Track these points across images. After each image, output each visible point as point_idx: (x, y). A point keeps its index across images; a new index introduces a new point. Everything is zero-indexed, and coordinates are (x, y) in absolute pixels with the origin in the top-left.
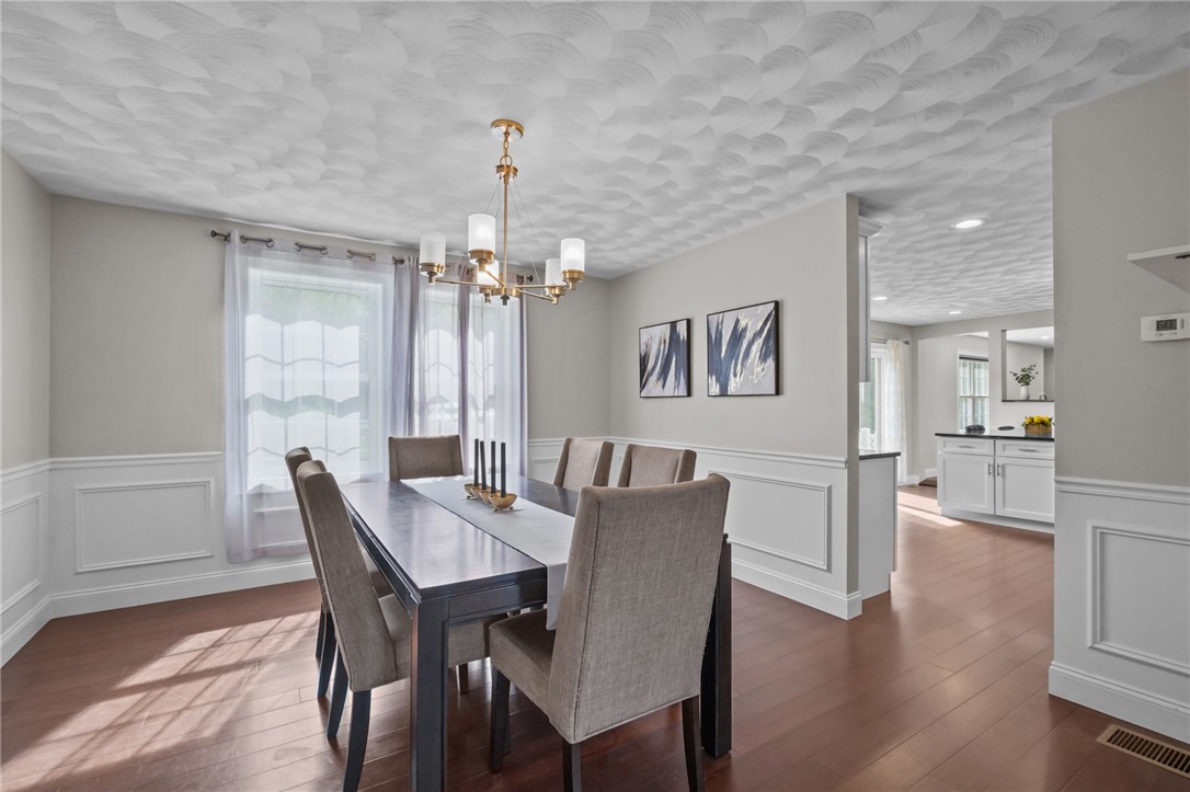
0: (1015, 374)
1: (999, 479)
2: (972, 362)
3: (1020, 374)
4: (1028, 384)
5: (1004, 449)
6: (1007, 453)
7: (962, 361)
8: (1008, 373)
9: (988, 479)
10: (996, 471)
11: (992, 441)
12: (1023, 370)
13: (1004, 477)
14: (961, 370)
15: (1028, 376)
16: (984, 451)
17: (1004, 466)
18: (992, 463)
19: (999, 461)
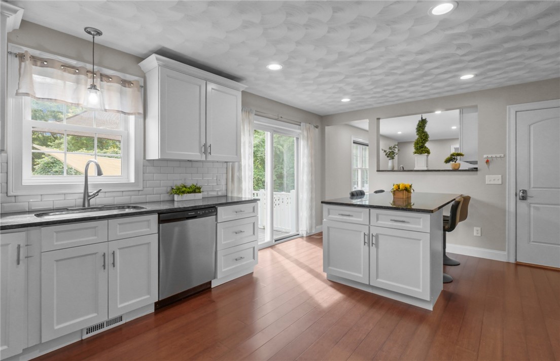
0: (385, 151)
1: (373, 249)
2: (361, 146)
3: (388, 151)
4: (393, 158)
5: (377, 219)
6: (380, 222)
7: (355, 145)
8: (381, 150)
9: (364, 249)
10: (371, 240)
11: (367, 210)
12: (390, 148)
13: (377, 247)
14: (354, 151)
15: (393, 153)
16: (360, 220)
17: (377, 236)
18: (367, 233)
19: (374, 231)
